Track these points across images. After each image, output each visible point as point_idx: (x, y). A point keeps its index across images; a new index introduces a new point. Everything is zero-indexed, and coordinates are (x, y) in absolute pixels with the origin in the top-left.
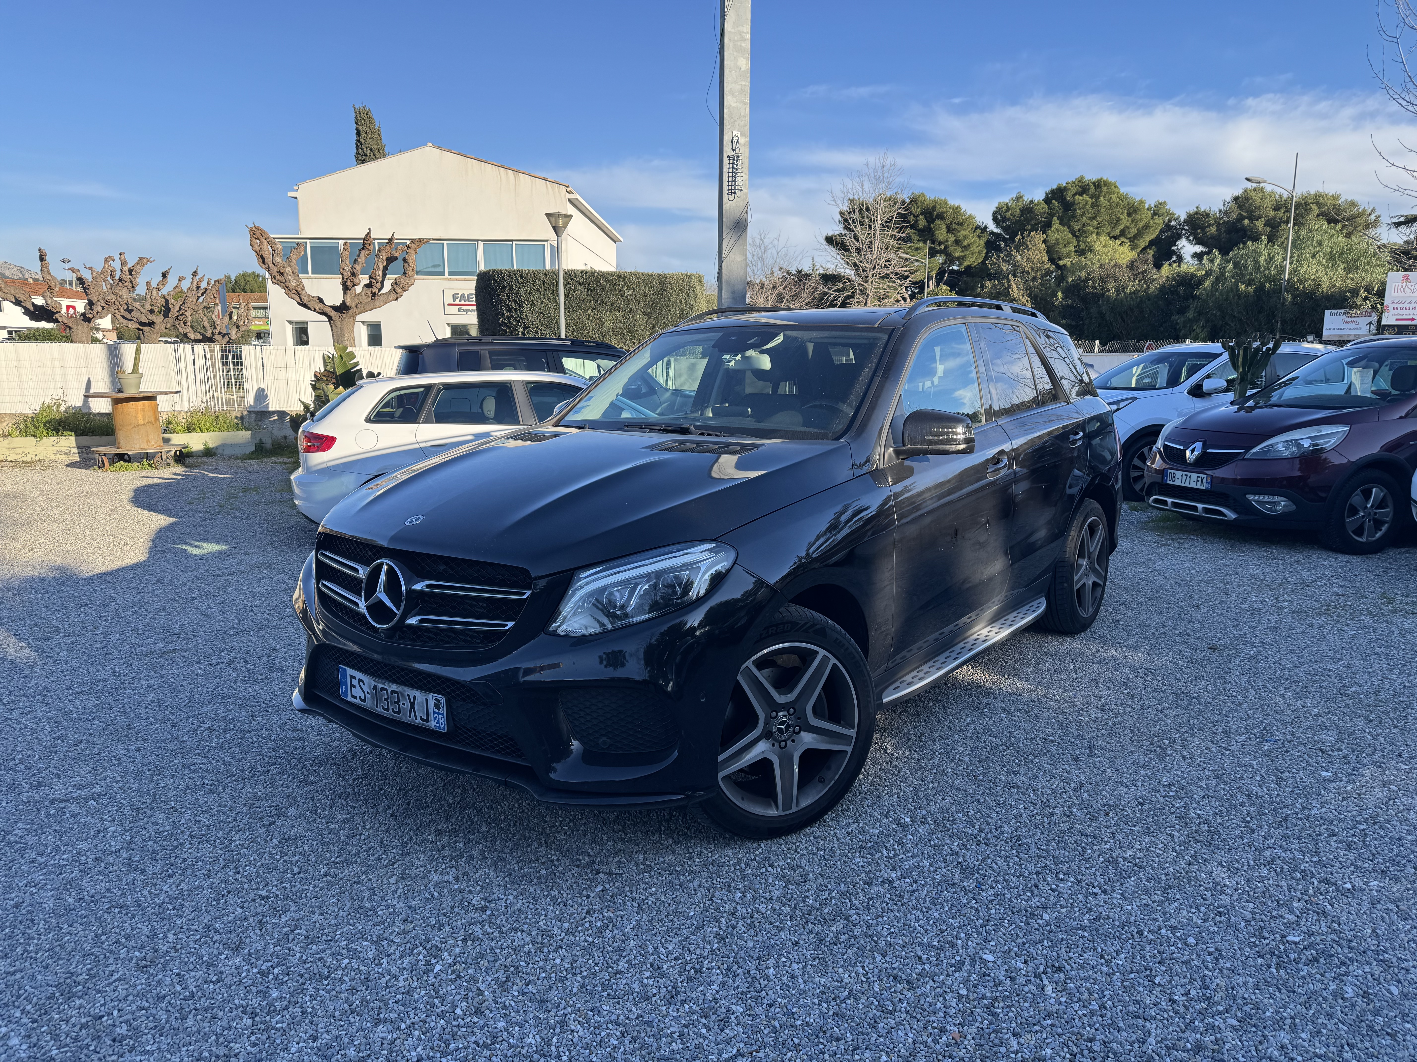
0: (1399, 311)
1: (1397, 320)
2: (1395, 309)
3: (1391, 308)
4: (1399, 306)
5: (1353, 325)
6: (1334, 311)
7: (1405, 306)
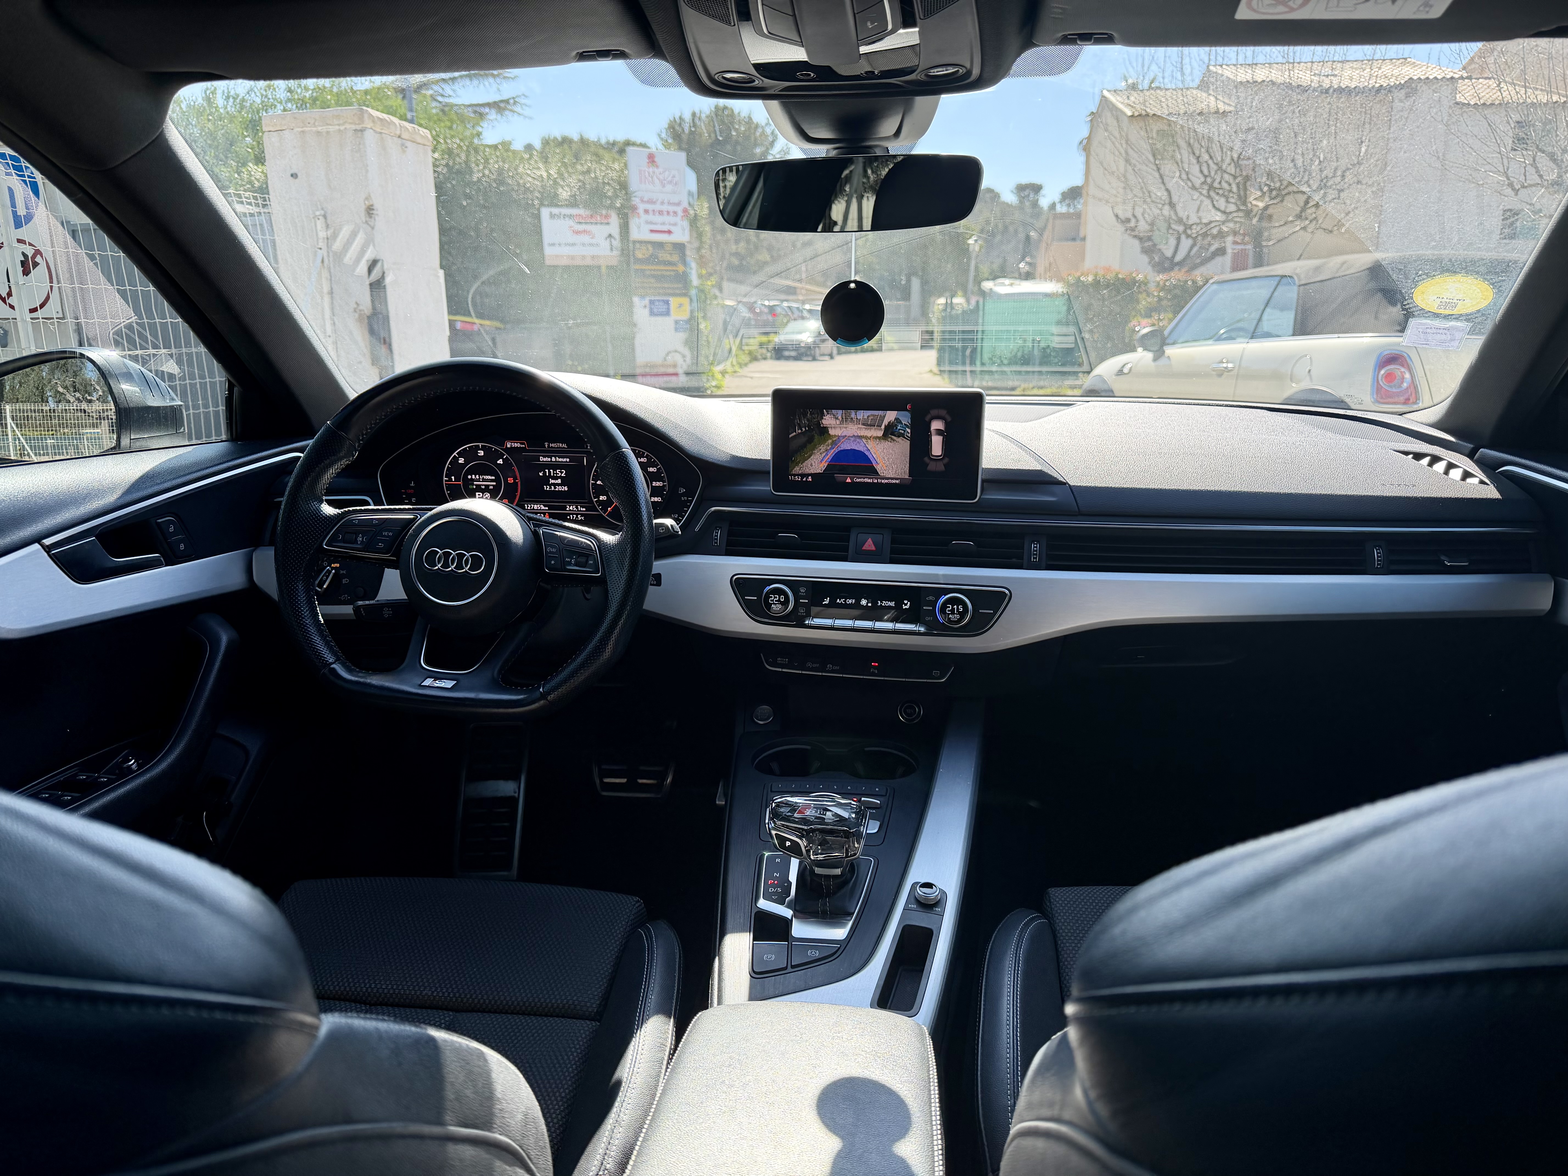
0: (650, 217)
1: (652, 231)
2: (646, 211)
3: (641, 211)
4: (650, 207)
5: (586, 239)
6: (555, 211)
7: (658, 207)
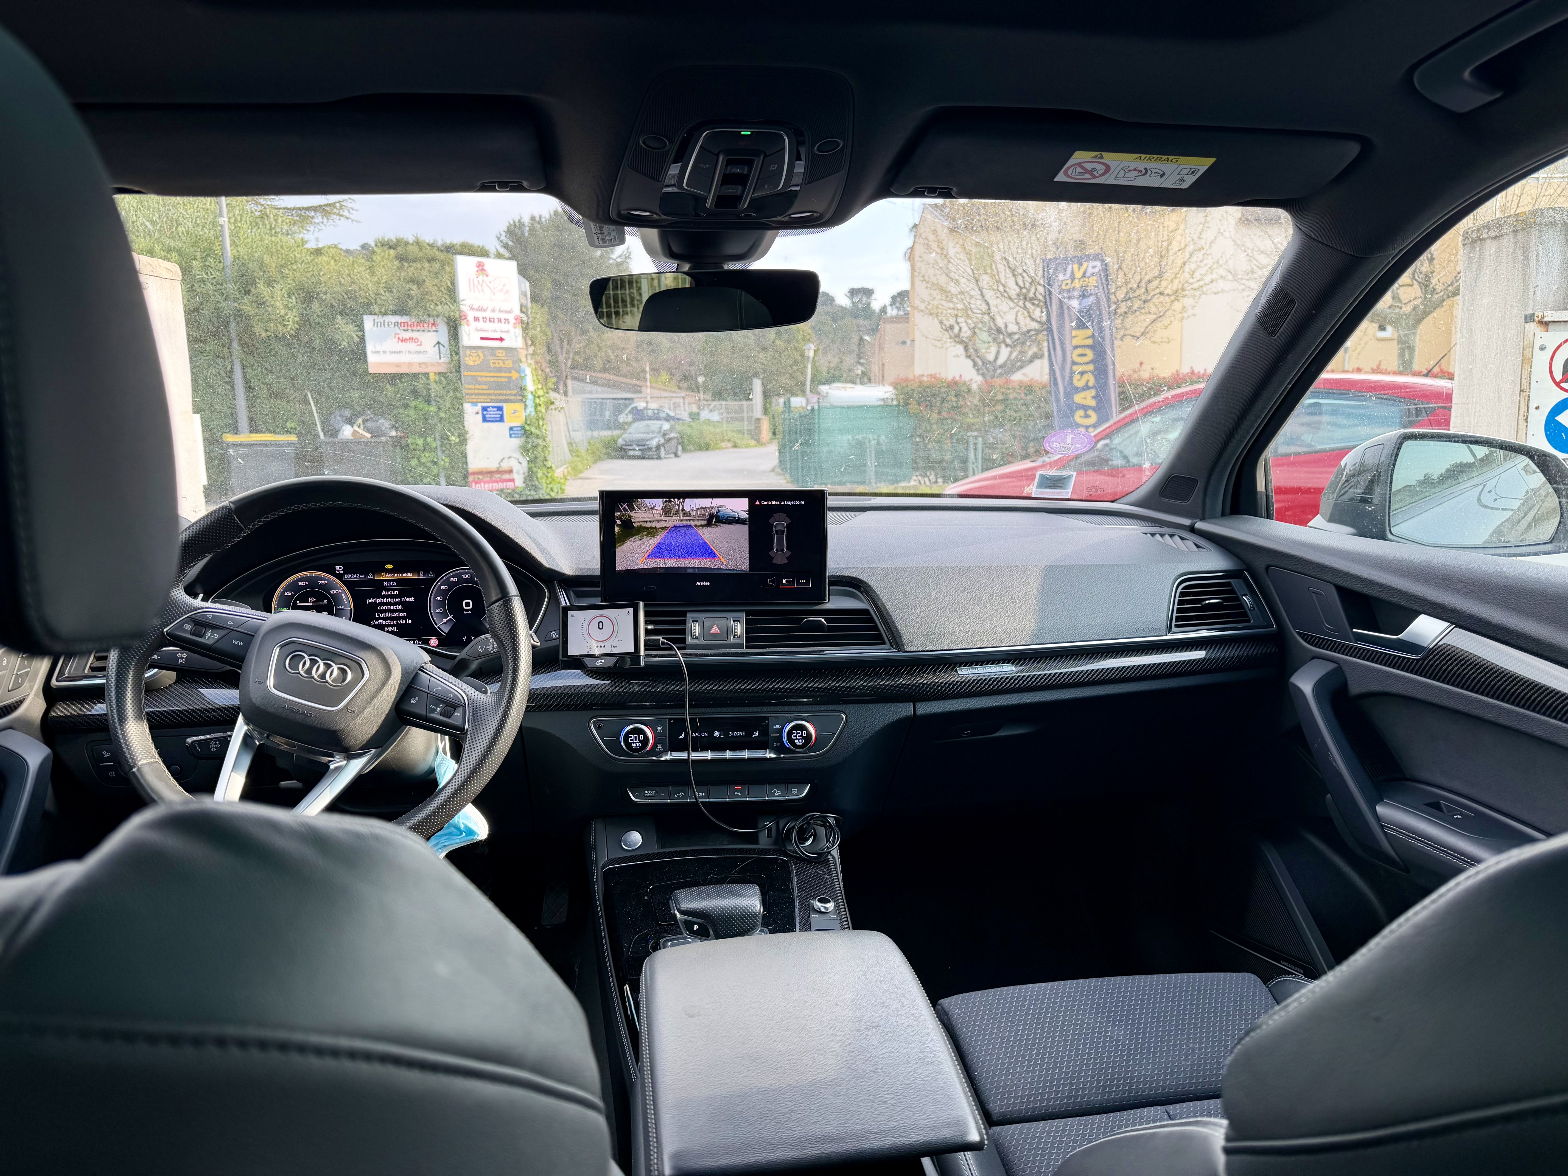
0: (481, 325)
1: (482, 338)
2: (476, 319)
3: (470, 318)
4: (480, 315)
5: (412, 346)
6: (380, 319)
7: (488, 314)
